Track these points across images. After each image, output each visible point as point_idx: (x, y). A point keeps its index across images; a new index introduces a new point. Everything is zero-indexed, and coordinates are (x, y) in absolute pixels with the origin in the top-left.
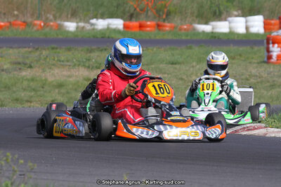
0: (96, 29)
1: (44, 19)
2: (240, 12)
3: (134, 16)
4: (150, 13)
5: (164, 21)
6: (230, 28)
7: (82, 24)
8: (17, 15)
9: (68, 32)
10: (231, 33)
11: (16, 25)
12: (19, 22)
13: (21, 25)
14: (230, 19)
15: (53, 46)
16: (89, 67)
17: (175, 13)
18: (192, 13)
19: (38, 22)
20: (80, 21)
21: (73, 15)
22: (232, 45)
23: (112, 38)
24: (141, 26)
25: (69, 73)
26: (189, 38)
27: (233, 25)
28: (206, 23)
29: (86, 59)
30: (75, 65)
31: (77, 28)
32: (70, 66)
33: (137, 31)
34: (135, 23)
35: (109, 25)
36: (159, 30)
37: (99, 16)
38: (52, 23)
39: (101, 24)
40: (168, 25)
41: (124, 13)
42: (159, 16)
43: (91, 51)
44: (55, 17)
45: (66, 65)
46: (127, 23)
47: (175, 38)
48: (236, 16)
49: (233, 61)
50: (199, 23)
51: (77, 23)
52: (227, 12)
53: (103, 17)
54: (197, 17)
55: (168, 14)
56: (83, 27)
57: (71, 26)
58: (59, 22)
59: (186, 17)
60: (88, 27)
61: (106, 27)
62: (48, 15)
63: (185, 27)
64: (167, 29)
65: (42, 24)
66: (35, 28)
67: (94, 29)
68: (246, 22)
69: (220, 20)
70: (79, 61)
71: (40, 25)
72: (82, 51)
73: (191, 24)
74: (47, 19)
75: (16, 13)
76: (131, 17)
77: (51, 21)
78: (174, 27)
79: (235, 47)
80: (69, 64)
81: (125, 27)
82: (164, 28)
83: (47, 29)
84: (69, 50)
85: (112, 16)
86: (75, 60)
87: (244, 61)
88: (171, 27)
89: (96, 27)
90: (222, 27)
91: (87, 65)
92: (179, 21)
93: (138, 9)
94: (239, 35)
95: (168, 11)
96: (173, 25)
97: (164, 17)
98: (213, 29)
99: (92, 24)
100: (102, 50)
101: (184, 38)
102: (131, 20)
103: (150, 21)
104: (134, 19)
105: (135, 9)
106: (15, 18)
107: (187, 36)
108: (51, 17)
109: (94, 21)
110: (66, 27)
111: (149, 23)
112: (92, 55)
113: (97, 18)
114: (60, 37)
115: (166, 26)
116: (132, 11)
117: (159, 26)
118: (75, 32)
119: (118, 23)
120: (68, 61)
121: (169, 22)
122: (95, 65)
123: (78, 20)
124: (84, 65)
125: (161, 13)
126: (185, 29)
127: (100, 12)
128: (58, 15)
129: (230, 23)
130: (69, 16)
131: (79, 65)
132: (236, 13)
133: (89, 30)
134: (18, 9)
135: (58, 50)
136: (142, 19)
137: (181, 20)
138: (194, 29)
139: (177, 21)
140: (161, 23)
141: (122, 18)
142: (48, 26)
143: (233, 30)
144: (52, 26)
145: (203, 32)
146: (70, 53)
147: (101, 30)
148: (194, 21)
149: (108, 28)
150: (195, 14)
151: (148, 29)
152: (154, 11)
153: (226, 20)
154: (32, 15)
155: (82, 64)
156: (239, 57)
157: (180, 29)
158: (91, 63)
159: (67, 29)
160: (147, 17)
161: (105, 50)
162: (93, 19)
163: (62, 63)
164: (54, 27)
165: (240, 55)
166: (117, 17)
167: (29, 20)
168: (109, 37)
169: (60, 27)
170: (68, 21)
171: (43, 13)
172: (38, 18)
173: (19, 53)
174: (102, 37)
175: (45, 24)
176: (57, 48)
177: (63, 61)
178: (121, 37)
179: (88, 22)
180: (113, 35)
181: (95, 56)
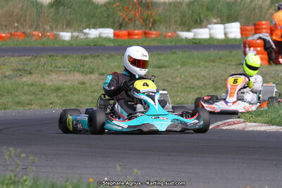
0: (89, 38)
1: (41, 29)
2: (219, 20)
3: (123, 25)
4: (137, 22)
5: (150, 29)
6: (210, 34)
7: (76, 34)
8: (17, 27)
9: (64, 41)
10: (211, 39)
11: (17, 36)
12: (19, 33)
13: (21, 36)
14: (209, 26)
15: (50, 53)
16: (83, 72)
17: (161, 22)
18: (176, 22)
19: (36, 33)
20: (75, 31)
21: (68, 26)
22: (212, 50)
23: (104, 46)
24: (129, 35)
25: (65, 78)
26: (173, 44)
27: (212, 31)
28: (189, 30)
29: (81, 65)
30: (71, 70)
31: (72, 37)
32: (66, 71)
33: (126, 39)
34: (124, 32)
35: (100, 34)
36: (146, 37)
37: (91, 26)
38: (49, 34)
39: (93, 33)
40: (154, 32)
41: (114, 23)
42: (146, 25)
43: (85, 58)
44: (51, 28)
45: (63, 71)
46: (117, 31)
47: (160, 44)
48: (216, 23)
49: (214, 64)
50: (182, 31)
51: (72, 32)
52: (207, 20)
53: (95, 27)
54: (180, 25)
55: (154, 23)
56: (78, 36)
57: (66, 36)
58: (55, 32)
59: (170, 26)
60: (82, 36)
61: (98, 36)
62: (46, 26)
63: (170, 34)
64: (153, 36)
65: (40, 35)
66: (34, 38)
67: (87, 38)
68: (225, 28)
69: (201, 27)
70: (74, 67)
71: (38, 35)
72: (77, 57)
73: (175, 32)
74: (45, 29)
75: (16, 25)
76: (120, 26)
77: (48, 31)
78: (159, 35)
79: (216, 51)
80: (65, 69)
81: (115, 35)
82: (150, 36)
83: (45, 39)
84: (65, 57)
85: (103, 26)
86: (70, 67)
87: (224, 63)
88: (156, 34)
89: (89, 36)
90: (203, 34)
91: (81, 70)
92: (164, 29)
93: (127, 19)
94: (218, 40)
95: (154, 20)
96: (159, 32)
97: (150, 25)
98: (195, 35)
99: (86, 34)
100: (94, 57)
101: (168, 44)
102: (120, 29)
103: (137, 30)
104: (123, 28)
105: (124, 19)
106: (15, 30)
107: (172, 42)
108: (48, 28)
109: (87, 31)
110: (62, 36)
111: (136, 32)
112: (86, 61)
113: (90, 28)
114: (57, 45)
115: (153, 34)
116: (121, 21)
117: (146, 34)
118: (68, 42)
119: (108, 32)
120: (64, 67)
121: (155, 30)
122: (89, 70)
123: (72, 30)
124: (79, 71)
125: (147, 22)
126: (169, 36)
127: (92, 22)
128: (54, 26)
129: (210, 29)
130: (64, 27)
131: (75, 70)
132: (215, 21)
133: (83, 39)
134: (18, 22)
135: (55, 58)
136: (131, 28)
137: (166, 28)
138: (178, 36)
139: (162, 29)
140: (148, 31)
141: (112, 27)
142: (45, 36)
143: (212, 36)
144: (49, 36)
145: (186, 38)
146: (66, 60)
147: (93, 39)
148: (177, 29)
149: (100, 37)
150: (178, 23)
151: (136, 37)
152: (141, 20)
153: (206, 27)
154: (31, 27)
155: (77, 69)
156: (218, 60)
157: (165, 37)
158: (85, 68)
159: (63, 38)
160: (135, 26)
161: (98, 56)
162: (86, 29)
163: (59, 69)
164: (51, 37)
165: (220, 59)
166: (108, 27)
167: (28, 31)
168: (101, 45)
169: (56, 37)
170: (63, 31)
171: (41, 24)
172: (36, 29)
173: (19, 61)
174: (95, 45)
175: (42, 35)
176: (54, 56)
177: (59, 67)
178: (111, 45)
179: (81, 31)
180: (104, 43)
181: (89, 62)
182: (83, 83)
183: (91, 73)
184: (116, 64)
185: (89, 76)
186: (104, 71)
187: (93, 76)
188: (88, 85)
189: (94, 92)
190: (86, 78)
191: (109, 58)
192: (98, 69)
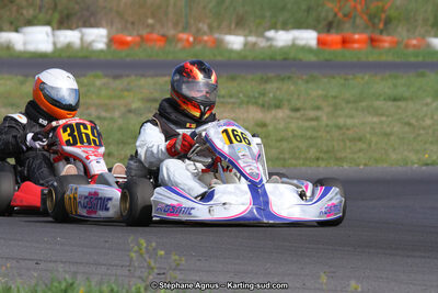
0: (275, 47)
1: (193, 30)
3: (335, 25)
4: (358, 21)
5: (381, 32)
7: (252, 39)
8: (152, 26)
9: (231, 51)
11: (151, 40)
12: (155, 36)
13: (160, 40)
16: (263, 106)
17: (399, 21)
18: (425, 21)
19: (184, 36)
20: (250, 33)
21: (240, 25)
23: (301, 60)
24: (345, 42)
26: (420, 59)
29: (260, 94)
30: (242, 103)
31: (246, 44)
32: (234, 103)
33: (339, 48)
34: (335, 37)
35: (294, 39)
36: (373, 47)
37: (279, 25)
38: (206, 38)
39: (282, 38)
40: (385, 37)
41: (318, 21)
42: (374, 25)
43: (267, 81)
44: (211, 28)
45: (229, 103)
46: (324, 36)
47: (397, 60)
50: (436, 37)
51: (245, 36)
53: (285, 27)
54: (433, 26)
55: (388, 22)
56: (255, 44)
57: (235, 42)
58: (216, 35)
59: (416, 27)
60: (262, 43)
61: (290, 43)
62: (201, 25)
63: (414, 42)
64: (386, 45)
65: (191, 39)
66: (180, 45)
67: (271, 46)
70: (248, 96)
71: (188, 40)
72: (252, 80)
73: (423, 38)
74: (198, 30)
75: (150, 21)
76: (329, 27)
77: (205, 33)
78: (397, 43)
80: (232, 100)
81: (320, 42)
82: (381, 45)
83: (198, 47)
84: (233, 79)
85: (300, 25)
86: (241, 95)
88: (391, 42)
89: (275, 43)
91: (261, 102)
92: (404, 34)
93: (340, 15)
95: (387, 17)
96: (396, 38)
97: (381, 26)
99: (268, 39)
100: (283, 79)
101: (412, 59)
102: (328, 31)
103: (359, 33)
104: (333, 31)
105: (336, 15)
106: (148, 30)
107: (418, 56)
108: (205, 27)
109: (271, 34)
110: (228, 43)
111: (357, 36)
112: (268, 86)
113: (274, 27)
114: (219, 58)
115: (385, 41)
116: (330, 18)
117: (373, 41)
118: (241, 51)
119: (309, 37)
120: (231, 96)
121: (389, 34)
122: (273, 103)
123: (247, 32)
124: (256, 103)
125: (376, 21)
126: (414, 46)
127: (281, 19)
128: (215, 24)
130: (233, 26)
131: (248, 102)
133: (263, 48)
134: (153, 16)
136: (347, 30)
137: (408, 31)
138: (429, 46)
139: (401, 33)
140: (377, 36)
141: (314, 28)
142: (199, 42)
144: (206, 42)
146: (235, 84)
147: (282, 48)
148: (428, 33)
149: (294, 46)
150: (431, 20)
151: (356, 46)
152: (366, 17)
154: (176, 25)
155: (253, 100)
157: (407, 46)
158: (267, 99)
159: (230, 46)
160: (355, 28)
161: (289, 78)
162: (269, 29)
163: (222, 100)
164: (209, 44)
166: (307, 28)
167: (171, 32)
168: (294, 59)
169: (219, 44)
170: (230, 34)
171: (192, 21)
172: (186, 29)
173: (155, 84)
174: (285, 59)
175: (195, 39)
177: (223, 97)
178: (313, 58)
179: (261, 35)
180: (301, 56)
181: (274, 89)
182: (264, 125)
183: (278, 107)
184: (320, 92)
185: (273, 112)
186: (299, 105)
187: (280, 114)
188: (270, 128)
189: (281, 140)
190: (268, 117)
191: (307, 82)
192: (289, 101)
